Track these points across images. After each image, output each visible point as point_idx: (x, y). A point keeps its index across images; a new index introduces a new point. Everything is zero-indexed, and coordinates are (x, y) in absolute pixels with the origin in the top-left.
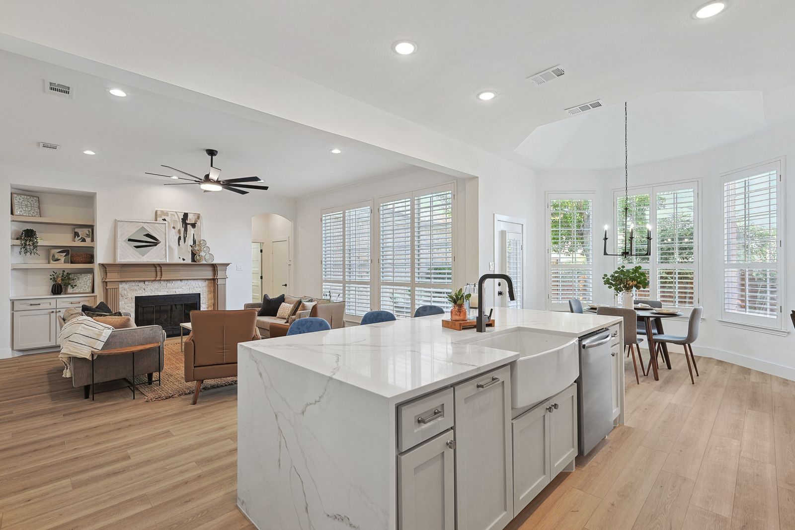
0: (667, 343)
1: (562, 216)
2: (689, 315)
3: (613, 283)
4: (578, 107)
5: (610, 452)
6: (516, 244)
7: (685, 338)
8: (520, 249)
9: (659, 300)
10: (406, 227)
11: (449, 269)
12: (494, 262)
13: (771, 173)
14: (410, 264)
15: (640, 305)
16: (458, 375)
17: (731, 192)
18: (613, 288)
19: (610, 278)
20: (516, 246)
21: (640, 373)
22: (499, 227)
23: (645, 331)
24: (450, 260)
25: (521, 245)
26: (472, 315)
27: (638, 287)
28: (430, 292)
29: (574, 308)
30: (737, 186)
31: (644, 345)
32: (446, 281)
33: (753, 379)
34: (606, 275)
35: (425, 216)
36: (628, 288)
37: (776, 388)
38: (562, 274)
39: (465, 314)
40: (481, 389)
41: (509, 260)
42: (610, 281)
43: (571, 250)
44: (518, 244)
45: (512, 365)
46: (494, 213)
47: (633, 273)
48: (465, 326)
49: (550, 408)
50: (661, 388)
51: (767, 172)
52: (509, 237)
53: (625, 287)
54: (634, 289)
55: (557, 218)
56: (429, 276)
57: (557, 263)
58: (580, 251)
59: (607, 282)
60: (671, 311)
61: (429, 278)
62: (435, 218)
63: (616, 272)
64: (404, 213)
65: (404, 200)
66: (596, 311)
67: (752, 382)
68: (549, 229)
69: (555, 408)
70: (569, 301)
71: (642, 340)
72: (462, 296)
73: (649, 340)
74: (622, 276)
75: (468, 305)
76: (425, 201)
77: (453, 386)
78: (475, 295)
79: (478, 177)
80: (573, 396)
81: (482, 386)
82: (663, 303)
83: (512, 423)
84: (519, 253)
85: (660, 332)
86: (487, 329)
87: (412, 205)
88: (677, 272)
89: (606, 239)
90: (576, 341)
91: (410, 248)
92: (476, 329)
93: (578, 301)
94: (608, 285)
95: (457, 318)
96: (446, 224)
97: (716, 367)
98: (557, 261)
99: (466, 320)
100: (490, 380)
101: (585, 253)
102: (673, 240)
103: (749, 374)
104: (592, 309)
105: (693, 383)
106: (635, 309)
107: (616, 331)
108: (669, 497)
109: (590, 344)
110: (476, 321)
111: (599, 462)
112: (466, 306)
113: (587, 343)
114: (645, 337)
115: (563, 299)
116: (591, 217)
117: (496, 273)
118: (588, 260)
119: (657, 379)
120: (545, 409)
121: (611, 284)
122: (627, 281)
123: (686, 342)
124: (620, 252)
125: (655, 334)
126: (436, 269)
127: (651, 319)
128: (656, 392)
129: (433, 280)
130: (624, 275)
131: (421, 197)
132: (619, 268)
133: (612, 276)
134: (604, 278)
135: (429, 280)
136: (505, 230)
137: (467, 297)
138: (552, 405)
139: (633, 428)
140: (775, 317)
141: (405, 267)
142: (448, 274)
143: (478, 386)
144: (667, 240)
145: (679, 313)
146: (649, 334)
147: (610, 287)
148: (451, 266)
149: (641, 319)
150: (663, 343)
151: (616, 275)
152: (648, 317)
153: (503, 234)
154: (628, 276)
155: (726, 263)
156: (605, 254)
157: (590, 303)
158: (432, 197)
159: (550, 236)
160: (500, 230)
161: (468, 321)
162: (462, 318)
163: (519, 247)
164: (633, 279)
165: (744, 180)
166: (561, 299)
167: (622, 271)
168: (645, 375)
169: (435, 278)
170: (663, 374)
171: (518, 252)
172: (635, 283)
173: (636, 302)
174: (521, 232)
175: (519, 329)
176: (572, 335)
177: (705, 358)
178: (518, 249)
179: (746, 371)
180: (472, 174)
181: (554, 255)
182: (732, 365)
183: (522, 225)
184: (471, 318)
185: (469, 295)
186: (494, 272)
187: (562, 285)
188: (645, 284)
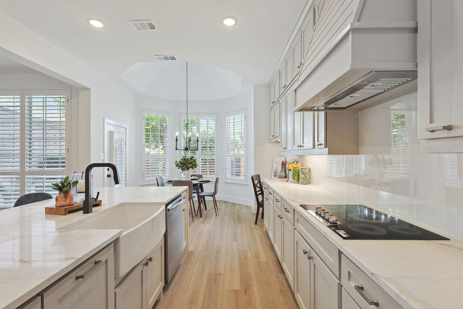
0: (205, 197)
1: (151, 126)
2: (215, 181)
3: (181, 166)
4: (163, 56)
5: (182, 272)
6: (121, 141)
7: (212, 193)
8: (124, 144)
9: (201, 174)
10: (15, 121)
11: (62, 158)
12: (104, 153)
13: (242, 114)
14: (19, 155)
15: (193, 178)
16: (48, 280)
17: (229, 121)
18: (181, 168)
19: (179, 163)
20: (121, 142)
21: (194, 215)
22: (108, 128)
23: (196, 191)
24: (63, 152)
25: (125, 142)
26: (79, 199)
27: (192, 168)
28: (42, 178)
29: (159, 182)
30: (231, 119)
31: (196, 199)
32: (60, 168)
33: (237, 208)
34: (176, 161)
35: (37, 114)
36: (188, 169)
37: (245, 210)
38: (151, 161)
39: (72, 199)
40: (80, 280)
41: (116, 152)
42: (179, 165)
43: (156, 147)
44: (123, 141)
45: (116, 242)
46: (104, 118)
47: (190, 160)
48: (72, 210)
49: (147, 263)
50: (203, 221)
51: (240, 114)
52: (116, 136)
53: (186, 168)
54: (191, 168)
55: (148, 128)
56: (42, 165)
57: (148, 154)
58: (161, 147)
59: (177, 165)
60: (207, 179)
61: (42, 167)
62: (48, 115)
63: (182, 160)
64: (12, 108)
65: (13, 97)
66: (172, 183)
67: (237, 210)
68: (144, 133)
69: (150, 261)
70: (157, 178)
71: (194, 197)
72: (69, 183)
73: (198, 196)
74: (185, 162)
75: (75, 190)
76: (37, 100)
77: (41, 294)
78: (82, 182)
79: (90, 89)
80: (162, 246)
81: (82, 277)
82: (203, 175)
83: (115, 293)
84: (124, 148)
85: (202, 191)
86: (94, 209)
87: (22, 102)
88: (208, 159)
89: (177, 140)
90: (164, 208)
91: (19, 141)
92: (82, 211)
93: (161, 178)
94: (178, 167)
95: (62, 203)
96: (60, 122)
97: (224, 204)
98: (148, 153)
99: (73, 205)
100: (92, 265)
101: (164, 148)
102: (206, 142)
103: (235, 206)
104: (169, 181)
105: (216, 215)
106: (191, 180)
107: (185, 196)
108: (214, 290)
109: (172, 208)
110: (83, 204)
111: (177, 283)
112: (73, 192)
113: (171, 207)
114: (196, 195)
115: (152, 177)
116: (168, 128)
117: (106, 162)
118: (165, 152)
119: (201, 217)
120: (143, 265)
121: (179, 166)
122: (187, 165)
123: (213, 195)
124: (183, 148)
125: (200, 192)
126: (48, 159)
127: (199, 185)
128: (201, 225)
129: (46, 169)
130: (186, 161)
131: (33, 97)
132: (183, 157)
133: (180, 162)
134: (175, 163)
135: (42, 169)
136: (113, 131)
137: (75, 184)
138: (148, 260)
139: (193, 251)
140: (243, 179)
141: (14, 157)
142: (62, 163)
143: (77, 278)
144: (203, 143)
145: (210, 180)
146: (198, 193)
147: (179, 168)
148: (65, 156)
149: (195, 185)
150: (203, 197)
151: (182, 161)
152: (197, 184)
153: (111, 133)
154: (188, 162)
155: (227, 154)
156: (176, 149)
157: (168, 178)
158: (46, 98)
159: (144, 137)
160: (109, 130)
161: (75, 205)
162: (68, 202)
163: (123, 143)
164: (190, 163)
165: (233, 116)
166: (151, 177)
167: (185, 159)
168: (196, 216)
169: (48, 167)
170: (204, 213)
171: (123, 146)
172: (191, 165)
173: (192, 176)
174: (125, 133)
175: (122, 204)
176: (160, 204)
177: (219, 201)
178: (123, 145)
179: (234, 204)
180: (85, 85)
181: (147, 150)
182: (229, 202)
183: (126, 128)
184: (79, 202)
185: (77, 182)
186: (104, 161)
187: (152, 168)
188: (196, 166)
